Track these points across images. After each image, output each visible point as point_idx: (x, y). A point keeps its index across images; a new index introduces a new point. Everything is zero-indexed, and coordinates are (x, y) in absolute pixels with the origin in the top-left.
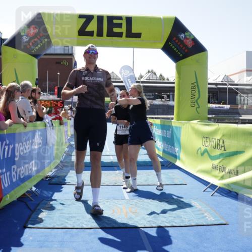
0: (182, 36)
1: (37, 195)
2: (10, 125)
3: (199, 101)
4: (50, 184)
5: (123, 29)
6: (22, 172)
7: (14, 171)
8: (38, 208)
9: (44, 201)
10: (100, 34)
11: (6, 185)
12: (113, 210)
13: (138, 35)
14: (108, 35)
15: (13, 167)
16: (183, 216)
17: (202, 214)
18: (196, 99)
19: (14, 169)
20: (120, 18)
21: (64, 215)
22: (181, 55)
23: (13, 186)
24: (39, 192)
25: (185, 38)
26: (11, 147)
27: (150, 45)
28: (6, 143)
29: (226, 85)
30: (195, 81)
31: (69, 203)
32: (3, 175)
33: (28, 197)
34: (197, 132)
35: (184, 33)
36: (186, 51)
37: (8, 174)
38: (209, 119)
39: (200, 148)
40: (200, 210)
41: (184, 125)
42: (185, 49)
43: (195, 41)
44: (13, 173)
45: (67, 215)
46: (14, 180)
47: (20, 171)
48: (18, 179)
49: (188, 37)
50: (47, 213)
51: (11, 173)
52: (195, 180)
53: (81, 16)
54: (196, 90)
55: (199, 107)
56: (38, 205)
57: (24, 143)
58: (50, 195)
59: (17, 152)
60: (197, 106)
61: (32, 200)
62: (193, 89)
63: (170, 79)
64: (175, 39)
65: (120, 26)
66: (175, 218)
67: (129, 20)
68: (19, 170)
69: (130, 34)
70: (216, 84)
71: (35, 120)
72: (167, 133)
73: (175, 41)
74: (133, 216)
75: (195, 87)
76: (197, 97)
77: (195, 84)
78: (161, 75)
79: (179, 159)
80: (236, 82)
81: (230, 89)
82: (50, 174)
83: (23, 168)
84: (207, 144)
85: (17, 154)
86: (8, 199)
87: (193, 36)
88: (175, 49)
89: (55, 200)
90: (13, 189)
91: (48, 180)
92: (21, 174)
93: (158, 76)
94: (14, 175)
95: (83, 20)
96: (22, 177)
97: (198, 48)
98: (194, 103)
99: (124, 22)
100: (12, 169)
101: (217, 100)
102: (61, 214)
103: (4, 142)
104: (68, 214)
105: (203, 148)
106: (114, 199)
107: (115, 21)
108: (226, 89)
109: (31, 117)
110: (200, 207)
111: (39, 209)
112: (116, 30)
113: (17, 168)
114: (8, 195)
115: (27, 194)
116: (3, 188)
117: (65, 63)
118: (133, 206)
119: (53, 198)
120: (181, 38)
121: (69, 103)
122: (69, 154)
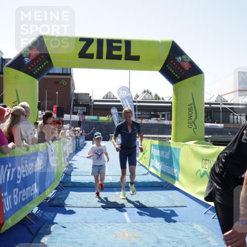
0: (179, 59)
1: (38, 218)
2: (13, 148)
3: (195, 122)
4: (50, 206)
5: (123, 52)
6: (23, 195)
7: (15, 194)
8: (40, 232)
9: (46, 225)
10: (100, 56)
11: (8, 209)
12: (116, 234)
13: (137, 58)
14: (108, 58)
15: (15, 190)
16: (186, 241)
17: (205, 238)
18: (193, 120)
19: (16, 192)
20: (119, 41)
21: (66, 239)
22: (179, 77)
23: (15, 209)
24: (40, 215)
25: (183, 60)
26: (14, 170)
27: (149, 67)
28: (9, 166)
29: (219, 104)
30: (192, 102)
31: (71, 227)
32: (5, 199)
33: (29, 220)
34: (197, 154)
35: (181, 56)
36: (183, 73)
37: (10, 197)
38: (206, 140)
39: (200, 170)
40: (202, 234)
41: (183, 146)
42: (182, 72)
43: (192, 63)
44: (15, 196)
45: (69, 240)
46: (16, 203)
47: (22, 194)
48: (19, 202)
49: (185, 60)
50: (49, 238)
51: (12, 196)
52: (194, 202)
53: (81, 39)
54: (194, 111)
55: (196, 128)
56: (40, 229)
57: (26, 166)
58: (51, 218)
59: (19, 175)
60: (194, 127)
61: (33, 224)
62: (190, 110)
63: (165, 99)
64: (172, 61)
65: (119, 49)
66: (178, 242)
67: (128, 43)
68: (20, 193)
69: (129, 57)
70: (210, 104)
71: (36, 142)
72: (165, 153)
73: (172, 63)
74: (136, 241)
75: (192, 108)
76: (194, 118)
77: (192, 105)
78: (156, 95)
79: (178, 180)
80: (229, 102)
81: (223, 108)
82: (50, 195)
83: (24, 190)
84: (207, 166)
85: (19, 177)
86: (10, 223)
87: (190, 59)
88: (173, 72)
89: (57, 223)
90: (14, 213)
91: (49, 202)
92: (22, 197)
93: (154, 95)
94: (15, 198)
95: (84, 43)
96: (23, 199)
97: (195, 71)
98: (192, 123)
99: (123, 46)
100: (14, 192)
101: (211, 119)
102: (64, 239)
103: (7, 166)
104: (71, 238)
105: (203, 170)
106: (116, 222)
107: (115, 44)
108: (219, 108)
109: (33, 139)
110: (203, 231)
111: (41, 234)
112: (115, 53)
113: (19, 191)
114: (10, 219)
115: (28, 217)
116: (4, 212)
117: (63, 82)
118: (134, 230)
119: (54, 221)
120: (178, 61)
121: (67, 122)
122: (68, 175)
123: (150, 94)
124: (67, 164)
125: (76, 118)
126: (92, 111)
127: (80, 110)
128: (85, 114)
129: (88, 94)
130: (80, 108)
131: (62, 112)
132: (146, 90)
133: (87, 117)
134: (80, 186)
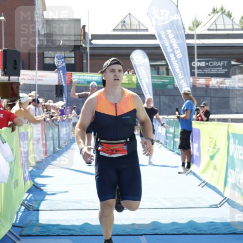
121: (29, 88)
122: (31, 208)
123: (229, 15)
124: (29, 184)
125: (51, 78)
126: (87, 62)
127: (59, 58)
128: (71, 68)
129: (79, 21)
130: (58, 54)
131: (15, 62)
132: (219, 8)
133: (76, 77)
134: (60, 233)
